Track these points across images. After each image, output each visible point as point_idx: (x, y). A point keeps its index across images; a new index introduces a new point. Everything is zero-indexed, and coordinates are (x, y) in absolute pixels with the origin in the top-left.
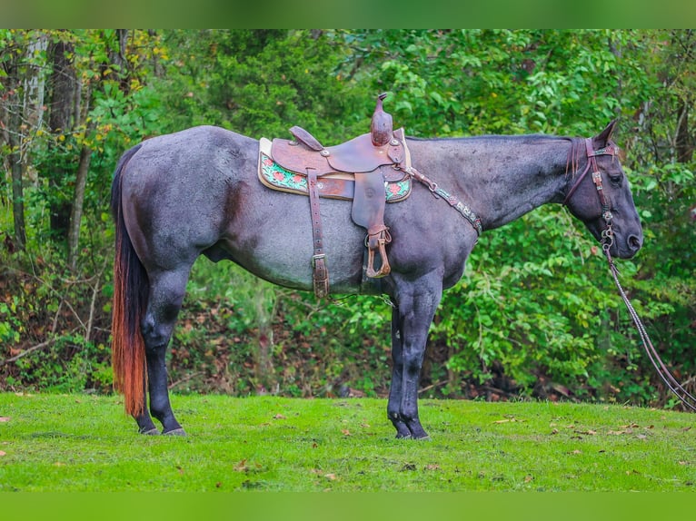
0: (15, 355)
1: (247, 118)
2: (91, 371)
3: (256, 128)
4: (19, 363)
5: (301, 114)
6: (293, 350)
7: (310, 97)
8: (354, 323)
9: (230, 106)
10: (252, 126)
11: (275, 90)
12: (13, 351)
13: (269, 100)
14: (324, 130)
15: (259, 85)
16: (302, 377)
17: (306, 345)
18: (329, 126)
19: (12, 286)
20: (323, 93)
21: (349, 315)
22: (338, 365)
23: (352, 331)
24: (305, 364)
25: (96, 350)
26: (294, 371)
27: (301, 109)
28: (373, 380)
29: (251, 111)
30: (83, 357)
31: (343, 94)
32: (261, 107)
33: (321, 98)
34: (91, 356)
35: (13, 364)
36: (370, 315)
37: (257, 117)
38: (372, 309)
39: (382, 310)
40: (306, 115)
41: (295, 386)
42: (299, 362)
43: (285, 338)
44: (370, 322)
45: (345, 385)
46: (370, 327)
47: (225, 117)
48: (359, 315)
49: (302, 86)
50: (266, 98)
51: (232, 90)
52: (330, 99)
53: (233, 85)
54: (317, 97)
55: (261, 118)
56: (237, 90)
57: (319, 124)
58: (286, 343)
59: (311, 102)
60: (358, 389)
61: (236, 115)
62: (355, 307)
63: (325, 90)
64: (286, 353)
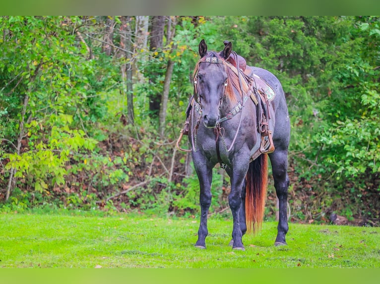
0: (126, 189)
1: (272, 41)
2: (172, 200)
3: (277, 47)
4: (128, 194)
5: (306, 38)
6: (300, 189)
7: (313, 27)
8: (339, 173)
9: (261, 33)
10: (275, 46)
11: (290, 23)
12: (125, 187)
13: (286, 29)
14: (321, 49)
15: (280, 19)
16: (305, 207)
17: (308, 186)
18: (325, 46)
19: (125, 146)
20: (322, 24)
21: (336, 168)
22: (329, 200)
23: (338, 178)
24: (308, 198)
25: (175, 187)
26: (300, 203)
27: (307, 35)
28: (352, 210)
29: (274, 37)
30: (167, 191)
31: (335, 25)
32: (281, 34)
33: (321, 27)
34: (172, 191)
35: (125, 195)
36: (350, 168)
37: (278, 40)
38: (351, 164)
39: (358, 165)
40: (310, 39)
41: (301, 212)
42: (304, 197)
43: (295, 181)
44: (349, 173)
45: (334, 213)
46: (350, 176)
47: (258, 40)
48: (343, 168)
49: (308, 20)
50: (284, 28)
51: (263, 23)
52: (327, 28)
53: (263, 20)
54: (317, 27)
55: (280, 41)
56: (265, 23)
57: (319, 45)
58: (296, 185)
59: (314, 30)
60: (342, 216)
61: (265, 39)
62: (340, 163)
63: (323, 22)
64: (295, 191)
